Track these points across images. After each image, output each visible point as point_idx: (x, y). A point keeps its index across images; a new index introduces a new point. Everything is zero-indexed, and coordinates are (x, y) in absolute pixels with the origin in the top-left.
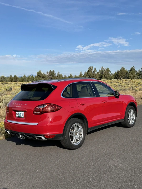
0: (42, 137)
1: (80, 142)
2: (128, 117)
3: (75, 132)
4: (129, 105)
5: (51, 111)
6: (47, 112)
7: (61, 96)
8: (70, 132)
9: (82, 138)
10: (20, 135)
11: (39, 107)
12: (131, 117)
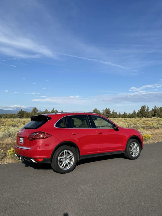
0: (32, 160)
1: (70, 167)
2: (131, 149)
3: (65, 158)
4: (131, 138)
5: (43, 138)
6: (40, 138)
7: (55, 126)
8: (59, 157)
9: (72, 164)
10: (20, 158)
11: (33, 134)
12: (134, 149)
